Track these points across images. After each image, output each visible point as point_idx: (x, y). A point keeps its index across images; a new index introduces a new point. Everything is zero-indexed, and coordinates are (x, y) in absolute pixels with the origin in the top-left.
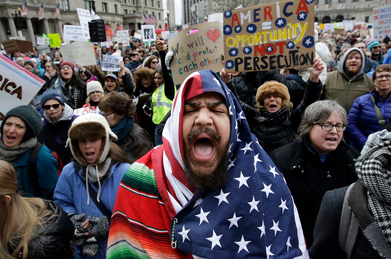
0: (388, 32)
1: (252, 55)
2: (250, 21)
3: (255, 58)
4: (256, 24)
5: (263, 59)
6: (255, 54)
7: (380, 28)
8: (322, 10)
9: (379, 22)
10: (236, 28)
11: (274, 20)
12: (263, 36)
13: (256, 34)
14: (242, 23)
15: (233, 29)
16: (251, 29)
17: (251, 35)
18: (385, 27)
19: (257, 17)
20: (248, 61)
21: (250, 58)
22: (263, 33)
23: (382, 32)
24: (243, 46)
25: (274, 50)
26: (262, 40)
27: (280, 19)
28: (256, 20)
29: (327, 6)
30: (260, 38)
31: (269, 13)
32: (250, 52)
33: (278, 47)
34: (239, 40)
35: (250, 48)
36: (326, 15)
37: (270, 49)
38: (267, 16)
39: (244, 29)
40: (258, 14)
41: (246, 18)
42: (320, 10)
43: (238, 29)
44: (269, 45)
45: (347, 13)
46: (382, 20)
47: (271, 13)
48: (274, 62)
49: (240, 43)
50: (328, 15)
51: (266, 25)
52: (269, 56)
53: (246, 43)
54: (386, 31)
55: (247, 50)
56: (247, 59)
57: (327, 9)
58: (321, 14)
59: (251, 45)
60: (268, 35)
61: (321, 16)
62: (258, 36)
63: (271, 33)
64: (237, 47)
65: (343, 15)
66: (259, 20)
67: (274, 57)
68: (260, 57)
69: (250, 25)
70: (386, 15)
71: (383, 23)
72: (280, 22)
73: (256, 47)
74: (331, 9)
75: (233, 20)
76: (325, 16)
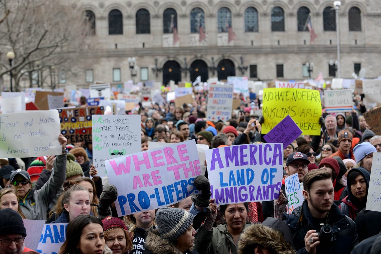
0: (220, 114)
1: (75, 134)
2: (73, 116)
3: (76, 136)
4: (76, 117)
5: (81, 136)
6: (77, 133)
7: (213, 108)
8: (186, 45)
9: (213, 100)
10: (65, 119)
11: (86, 116)
12: (80, 124)
13: (76, 123)
14: (68, 116)
15: (63, 119)
16: (73, 120)
17: (74, 124)
18: (218, 108)
19: (77, 114)
20: (73, 137)
21: (73, 136)
22: (80, 123)
23: (215, 113)
24: (69, 129)
25: (86, 132)
26: (80, 126)
27: (89, 116)
28: (76, 116)
29: (197, 36)
30: (79, 125)
31: (83, 112)
32: (73, 132)
33: (88, 131)
34: (67, 125)
35: (73, 130)
36: (196, 57)
37: (84, 131)
38: (82, 114)
39: (70, 120)
40: (77, 113)
41: (70, 114)
42: (183, 45)
43: (66, 119)
44: (84, 129)
45: (240, 56)
46: (216, 99)
47: (84, 112)
48: (87, 138)
49: (68, 127)
50: (201, 57)
51: (82, 119)
52: (84, 135)
53: (71, 127)
54: (219, 112)
55: (72, 131)
56: (72, 136)
57: (198, 44)
58: (185, 54)
59: (74, 128)
60: (83, 124)
61: (185, 59)
62: (78, 124)
63: (84, 123)
64: (66, 129)
65: (231, 59)
66: (77, 116)
67: (86, 135)
68: (79, 135)
69: (73, 118)
70: (219, 94)
71: (217, 103)
72: (89, 118)
73: (77, 130)
74: (204, 44)
75: (63, 114)
76: (194, 59)
